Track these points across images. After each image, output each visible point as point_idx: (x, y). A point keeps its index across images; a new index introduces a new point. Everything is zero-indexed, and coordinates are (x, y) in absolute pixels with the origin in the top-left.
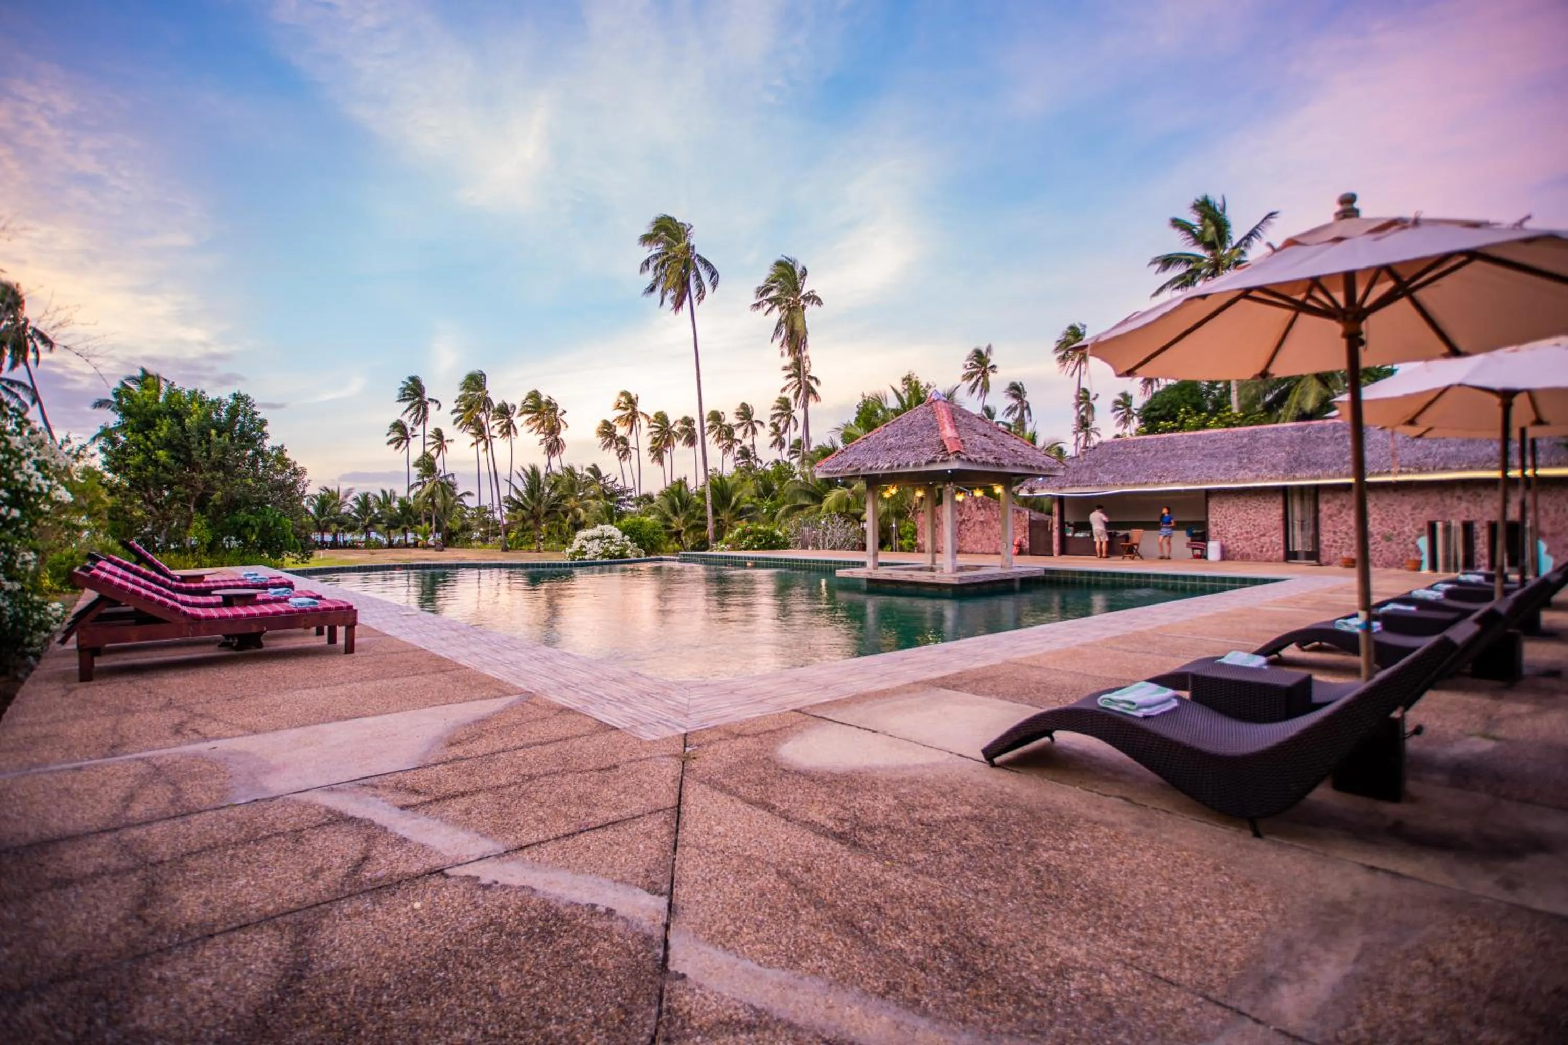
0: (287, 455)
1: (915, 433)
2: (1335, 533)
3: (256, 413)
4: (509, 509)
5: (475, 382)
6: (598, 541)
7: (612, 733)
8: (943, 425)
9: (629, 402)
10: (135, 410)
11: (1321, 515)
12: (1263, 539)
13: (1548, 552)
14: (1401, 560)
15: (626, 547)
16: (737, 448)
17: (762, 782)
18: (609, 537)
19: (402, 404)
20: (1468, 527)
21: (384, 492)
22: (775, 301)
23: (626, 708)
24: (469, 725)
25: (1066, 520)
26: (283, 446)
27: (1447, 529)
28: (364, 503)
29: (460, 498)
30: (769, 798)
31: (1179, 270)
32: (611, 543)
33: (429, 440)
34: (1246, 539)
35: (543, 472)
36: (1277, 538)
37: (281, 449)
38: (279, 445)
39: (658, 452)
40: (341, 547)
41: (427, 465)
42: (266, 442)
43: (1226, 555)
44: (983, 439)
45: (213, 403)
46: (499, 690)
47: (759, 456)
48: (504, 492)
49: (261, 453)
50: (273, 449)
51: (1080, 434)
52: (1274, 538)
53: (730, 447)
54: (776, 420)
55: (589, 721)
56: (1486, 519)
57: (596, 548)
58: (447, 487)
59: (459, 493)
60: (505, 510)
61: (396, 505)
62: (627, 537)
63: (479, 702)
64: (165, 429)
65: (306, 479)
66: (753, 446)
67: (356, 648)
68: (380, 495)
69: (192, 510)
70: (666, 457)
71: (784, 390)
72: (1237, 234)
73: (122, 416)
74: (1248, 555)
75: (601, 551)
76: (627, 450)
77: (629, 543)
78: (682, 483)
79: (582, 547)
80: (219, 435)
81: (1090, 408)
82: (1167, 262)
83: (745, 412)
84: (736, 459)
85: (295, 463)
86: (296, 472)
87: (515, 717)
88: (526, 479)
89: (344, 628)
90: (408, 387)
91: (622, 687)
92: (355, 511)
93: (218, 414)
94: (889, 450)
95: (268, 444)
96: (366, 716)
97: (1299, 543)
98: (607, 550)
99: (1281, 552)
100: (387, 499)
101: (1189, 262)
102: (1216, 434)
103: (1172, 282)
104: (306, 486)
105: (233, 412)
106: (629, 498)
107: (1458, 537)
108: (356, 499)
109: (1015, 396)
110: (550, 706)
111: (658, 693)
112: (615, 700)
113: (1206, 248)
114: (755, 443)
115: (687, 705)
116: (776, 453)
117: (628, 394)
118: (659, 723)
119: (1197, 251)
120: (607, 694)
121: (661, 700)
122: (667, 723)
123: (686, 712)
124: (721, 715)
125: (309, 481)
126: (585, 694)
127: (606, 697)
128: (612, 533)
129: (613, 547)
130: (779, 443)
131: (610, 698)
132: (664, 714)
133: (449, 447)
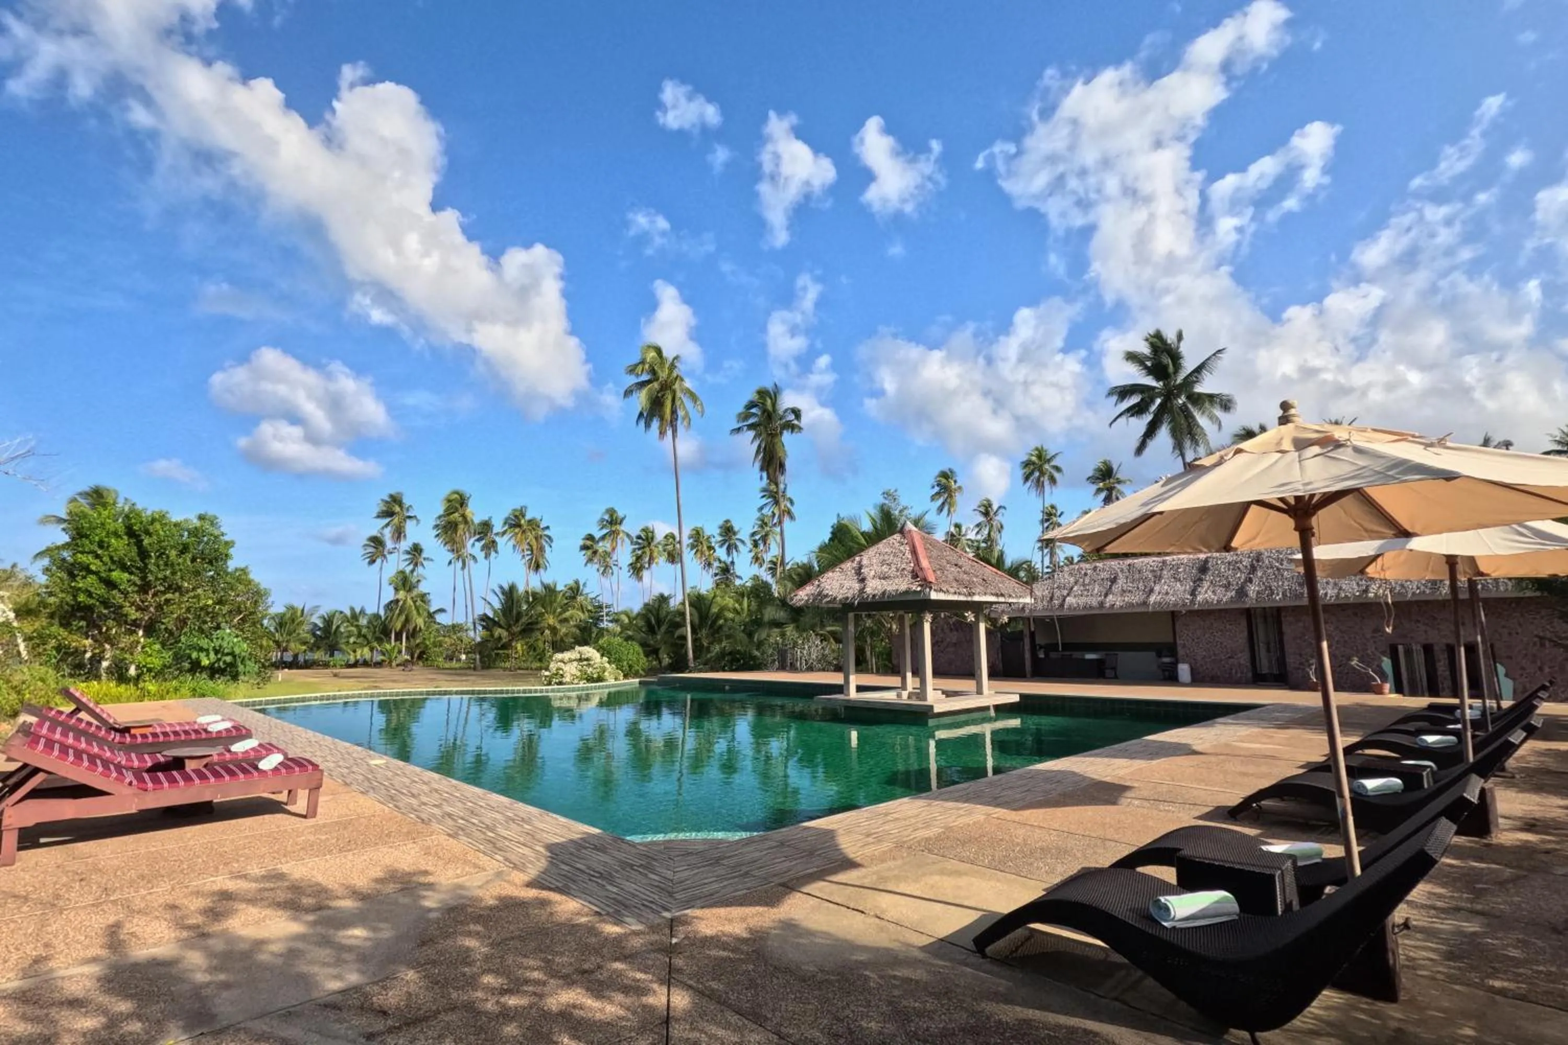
0: (251, 576)
2: (1301, 655)
3: (222, 535)
4: (484, 627)
5: (457, 503)
6: (575, 664)
9: (612, 521)
11: (1286, 638)
12: (1231, 662)
13: (1507, 675)
15: (604, 670)
16: (716, 564)
17: (752, 984)
18: (587, 659)
19: (378, 520)
20: (1428, 649)
21: (352, 609)
22: (753, 427)
23: (609, 887)
25: (1037, 642)
26: (247, 567)
27: (1408, 652)
28: (330, 619)
29: (433, 615)
30: (760, 1006)
31: (1135, 400)
32: (589, 665)
33: (403, 557)
34: (1215, 661)
35: (520, 590)
36: (1244, 658)
37: (244, 571)
38: (242, 566)
39: (637, 569)
40: (301, 667)
41: (404, 582)
42: (229, 563)
43: (1196, 677)
44: (954, 568)
45: (177, 524)
47: (739, 573)
48: (479, 610)
49: (223, 574)
50: (236, 570)
51: (1046, 551)
52: (1241, 660)
53: (710, 565)
54: (756, 537)
56: (1445, 641)
57: (574, 671)
59: (432, 609)
60: (479, 628)
61: (364, 621)
62: (605, 659)
65: (270, 600)
66: (733, 563)
68: (348, 612)
70: (646, 574)
71: (761, 509)
72: (1189, 365)
73: (73, 536)
74: (1218, 677)
75: (578, 674)
76: (608, 567)
77: (607, 665)
78: (663, 599)
79: (559, 670)
82: (1123, 392)
83: (728, 531)
84: (714, 576)
85: (258, 584)
86: (258, 594)
88: (502, 597)
89: (307, 791)
90: (387, 504)
92: (320, 628)
93: (180, 535)
95: (232, 565)
97: (1265, 666)
98: (585, 673)
99: (1250, 675)
100: (356, 616)
101: (1142, 392)
103: (1128, 410)
104: (268, 605)
105: (197, 533)
106: (608, 615)
107: (1419, 658)
108: (321, 617)
109: (983, 514)
111: (642, 865)
112: (597, 875)
113: (1158, 379)
114: (735, 560)
115: (672, 881)
116: (755, 570)
117: (611, 512)
118: (643, 905)
119: (1150, 381)
120: (589, 868)
121: (646, 875)
122: (651, 905)
123: (670, 889)
124: (707, 893)
125: (273, 602)
126: (567, 868)
127: (587, 871)
128: (590, 655)
129: (591, 669)
130: (757, 559)
131: (592, 873)
132: (648, 893)
133: (425, 563)
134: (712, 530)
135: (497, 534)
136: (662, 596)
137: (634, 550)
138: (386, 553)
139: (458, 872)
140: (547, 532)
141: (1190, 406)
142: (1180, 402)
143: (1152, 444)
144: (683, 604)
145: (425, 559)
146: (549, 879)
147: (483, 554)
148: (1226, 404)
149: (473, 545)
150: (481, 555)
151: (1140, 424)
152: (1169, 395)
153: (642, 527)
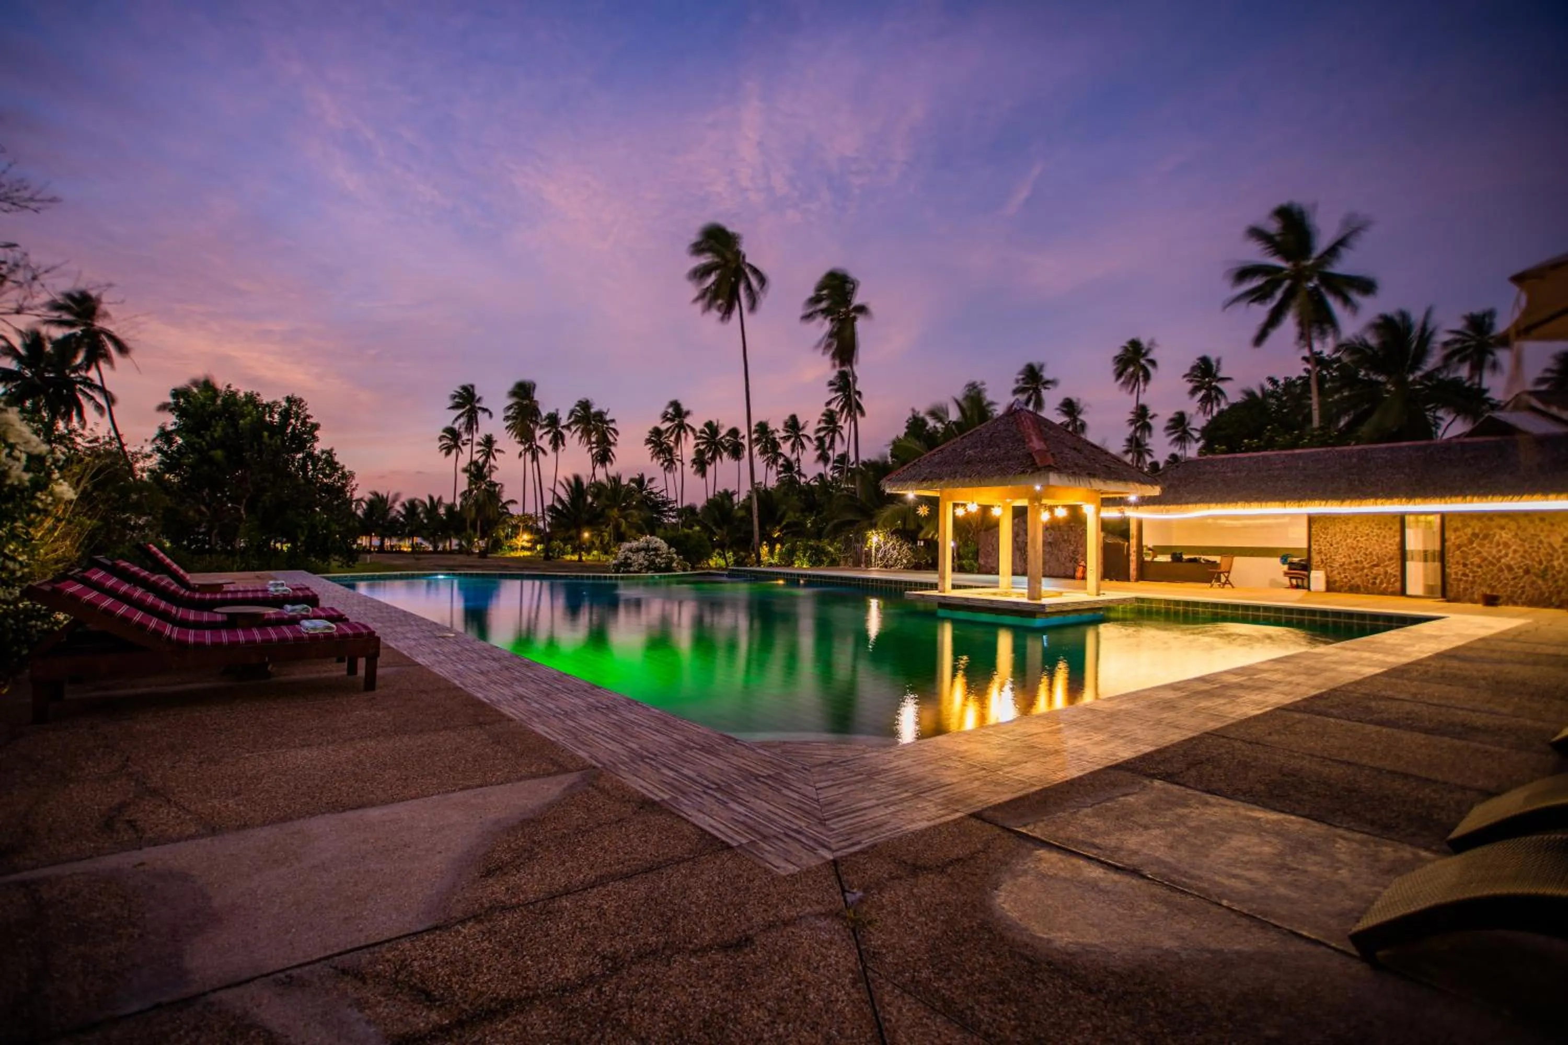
0: (336, 459)
1: (998, 446)
2: (1465, 565)
3: (308, 417)
4: (552, 518)
5: (523, 391)
6: (643, 553)
7: (725, 855)
8: (1029, 436)
9: (677, 413)
10: (192, 410)
11: (1448, 545)
12: (1375, 570)
14: (1550, 598)
15: (672, 560)
16: (781, 461)
18: (655, 549)
19: (452, 411)
21: (431, 498)
22: (826, 312)
23: (733, 805)
24: (513, 828)
25: (1144, 543)
26: (332, 450)
28: (412, 507)
29: (504, 506)
31: (1257, 282)
32: (657, 555)
33: (476, 448)
34: (1356, 569)
35: (586, 482)
36: (1394, 569)
37: (330, 453)
38: (328, 448)
39: (701, 464)
40: (387, 552)
41: (477, 473)
42: (316, 445)
43: (1331, 587)
44: (1073, 453)
45: (268, 405)
46: (554, 763)
47: (803, 471)
48: (548, 501)
49: (310, 456)
50: (323, 452)
52: (1389, 570)
53: (775, 461)
54: (822, 434)
55: (687, 830)
57: (642, 561)
58: (493, 493)
59: (504, 500)
60: (548, 519)
61: (442, 511)
62: (673, 550)
63: (527, 783)
64: (219, 429)
65: (354, 483)
66: (798, 459)
67: (379, 683)
68: (428, 502)
69: (242, 512)
70: (710, 469)
71: (829, 403)
72: (1321, 244)
73: (179, 417)
74: (1358, 586)
75: (646, 563)
76: (671, 462)
77: (675, 556)
78: (727, 495)
79: (626, 558)
80: (271, 437)
81: (1147, 427)
82: (1243, 274)
83: (793, 425)
84: (779, 473)
85: (343, 467)
86: (344, 476)
87: (578, 816)
88: (569, 489)
89: (364, 659)
90: (460, 395)
91: (716, 762)
92: (403, 516)
93: (271, 416)
94: (968, 463)
95: (318, 448)
96: (372, 804)
98: (652, 562)
99: (1399, 584)
100: (434, 505)
101: (1265, 273)
102: (1318, 453)
103: (1246, 294)
104: (354, 490)
105: (286, 415)
106: (671, 510)
108: (403, 505)
109: (1067, 413)
110: (626, 796)
111: (769, 776)
112: (713, 786)
113: (1287, 258)
114: (801, 458)
115: (818, 800)
116: (820, 468)
117: (676, 405)
118: (786, 835)
119: (1276, 261)
120: (700, 775)
121: (779, 791)
122: (798, 836)
123: (819, 815)
124: (874, 824)
125: (357, 485)
126: (671, 774)
127: (699, 780)
128: (657, 545)
129: (659, 560)
130: (823, 458)
131: (706, 783)
132: (787, 817)
133: (497, 455)
134: (777, 426)
135: (563, 427)
136: (726, 491)
137: (697, 445)
138: (460, 444)
139: (534, 769)
140: (612, 425)
141: (1323, 290)
142: (1311, 285)
143: (1275, 335)
144: (749, 498)
145: (497, 450)
146: (650, 787)
147: (551, 447)
148: (1367, 286)
149: (541, 437)
150: (549, 448)
151: (1261, 312)
152: (1299, 276)
153: (706, 421)
